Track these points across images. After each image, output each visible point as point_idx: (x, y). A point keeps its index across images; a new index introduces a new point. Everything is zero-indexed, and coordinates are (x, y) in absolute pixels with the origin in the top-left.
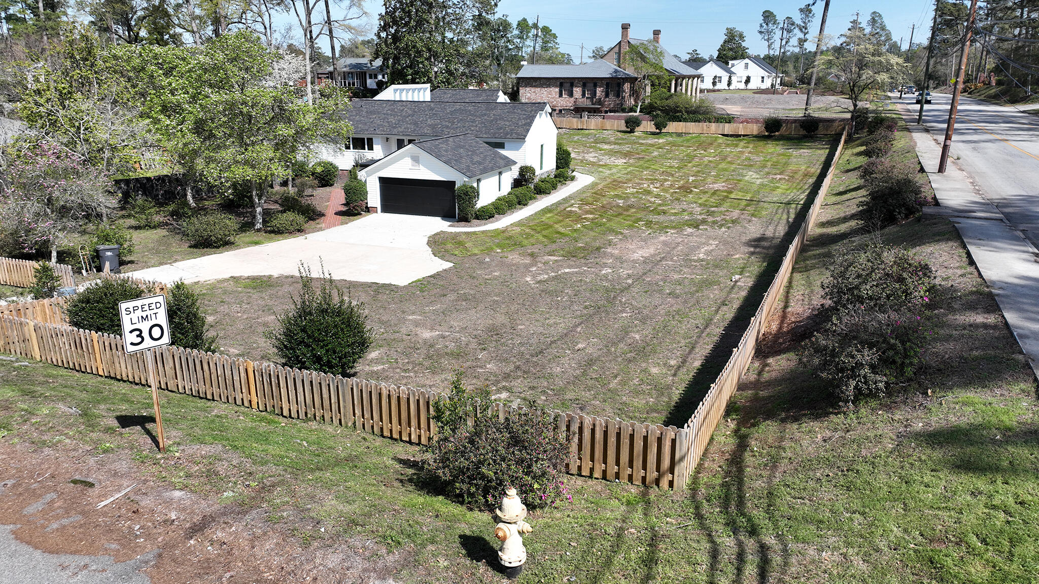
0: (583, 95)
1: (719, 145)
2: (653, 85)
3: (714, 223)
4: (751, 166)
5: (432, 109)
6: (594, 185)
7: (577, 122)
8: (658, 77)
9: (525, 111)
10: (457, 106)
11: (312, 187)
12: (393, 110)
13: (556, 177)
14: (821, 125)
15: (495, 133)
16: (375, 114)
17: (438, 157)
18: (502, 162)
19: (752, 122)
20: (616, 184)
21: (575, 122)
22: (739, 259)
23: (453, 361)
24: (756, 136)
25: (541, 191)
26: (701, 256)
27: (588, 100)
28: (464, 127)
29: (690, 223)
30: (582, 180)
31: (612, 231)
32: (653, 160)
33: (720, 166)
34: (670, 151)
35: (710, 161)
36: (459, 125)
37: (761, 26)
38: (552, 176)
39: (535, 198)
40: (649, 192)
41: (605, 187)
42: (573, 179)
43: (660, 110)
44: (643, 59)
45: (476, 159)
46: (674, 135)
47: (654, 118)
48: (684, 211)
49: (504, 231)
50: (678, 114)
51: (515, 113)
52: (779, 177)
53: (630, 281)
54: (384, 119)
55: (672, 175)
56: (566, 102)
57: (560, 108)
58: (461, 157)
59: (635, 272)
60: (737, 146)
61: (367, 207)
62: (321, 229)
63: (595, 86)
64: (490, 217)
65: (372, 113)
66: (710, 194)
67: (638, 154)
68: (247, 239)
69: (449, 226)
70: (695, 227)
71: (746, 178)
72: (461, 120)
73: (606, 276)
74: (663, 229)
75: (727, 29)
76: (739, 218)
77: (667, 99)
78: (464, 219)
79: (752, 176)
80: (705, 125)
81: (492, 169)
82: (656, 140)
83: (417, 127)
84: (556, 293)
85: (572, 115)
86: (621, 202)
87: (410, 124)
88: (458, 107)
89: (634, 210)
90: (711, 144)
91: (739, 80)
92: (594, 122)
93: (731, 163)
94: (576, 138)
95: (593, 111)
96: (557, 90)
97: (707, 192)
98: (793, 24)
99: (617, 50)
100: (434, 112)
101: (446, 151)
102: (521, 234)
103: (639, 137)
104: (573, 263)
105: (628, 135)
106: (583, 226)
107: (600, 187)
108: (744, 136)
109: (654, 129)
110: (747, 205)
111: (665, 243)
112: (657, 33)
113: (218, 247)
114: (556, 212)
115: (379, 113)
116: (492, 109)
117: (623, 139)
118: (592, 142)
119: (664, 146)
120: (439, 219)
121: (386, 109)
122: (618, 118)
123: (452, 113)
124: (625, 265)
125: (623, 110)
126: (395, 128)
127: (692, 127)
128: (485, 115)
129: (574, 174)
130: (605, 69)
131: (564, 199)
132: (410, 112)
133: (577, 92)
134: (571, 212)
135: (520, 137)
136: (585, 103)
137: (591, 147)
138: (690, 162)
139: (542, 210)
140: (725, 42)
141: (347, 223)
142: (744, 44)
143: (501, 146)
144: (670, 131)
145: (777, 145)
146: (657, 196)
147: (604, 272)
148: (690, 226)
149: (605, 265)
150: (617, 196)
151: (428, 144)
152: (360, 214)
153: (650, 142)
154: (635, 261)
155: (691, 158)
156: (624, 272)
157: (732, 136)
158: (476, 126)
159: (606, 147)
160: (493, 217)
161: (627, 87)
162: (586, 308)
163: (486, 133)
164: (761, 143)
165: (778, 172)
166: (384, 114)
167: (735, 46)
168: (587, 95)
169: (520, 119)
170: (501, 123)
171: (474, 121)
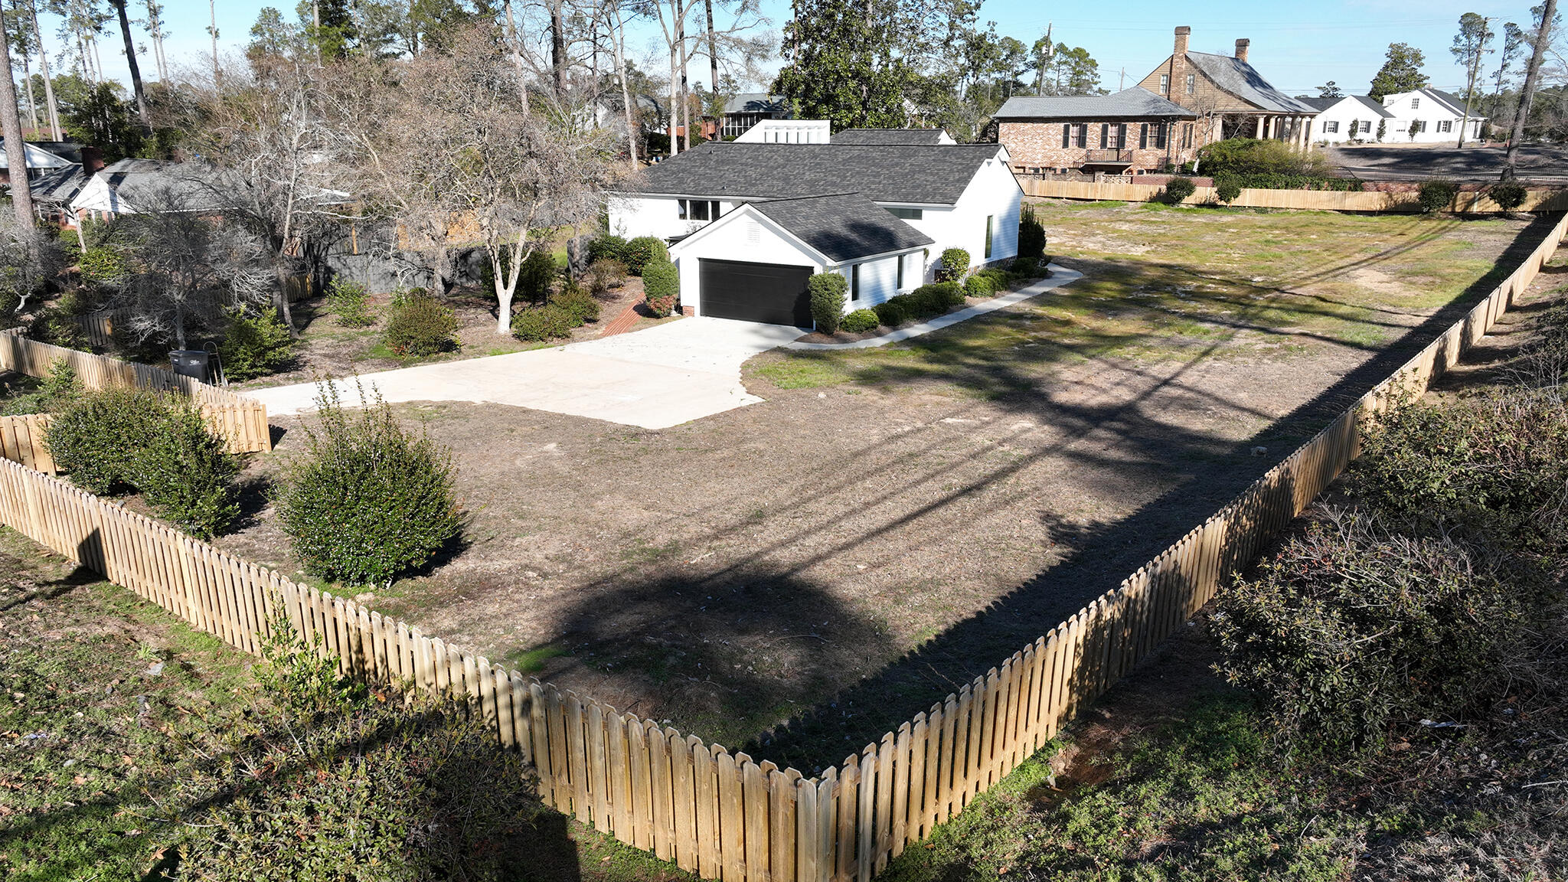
0: (1103, 146)
1: (1329, 228)
2: (1225, 127)
5: (816, 157)
6: (1079, 284)
7: (1086, 189)
9: (963, 158)
10: (855, 151)
12: (756, 158)
13: (1013, 269)
15: (908, 194)
16: (728, 164)
17: (787, 226)
18: (905, 240)
19: (1397, 190)
21: (1082, 188)
25: (976, 291)
27: (1111, 154)
29: (1219, 351)
30: (1061, 275)
31: (1071, 360)
35: (1302, 252)
36: (853, 180)
38: (1008, 269)
39: (962, 303)
40: (1167, 299)
42: (1043, 275)
46: (1252, 212)
47: (1217, 181)
50: (1261, 175)
52: (1423, 279)
53: (1053, 446)
54: (740, 172)
55: (1224, 273)
56: (1074, 156)
57: (1063, 166)
60: (1361, 229)
61: (679, 305)
62: (595, 337)
63: (1123, 130)
64: (868, 331)
65: (723, 162)
66: (1280, 305)
69: (797, 340)
72: (858, 173)
73: (1014, 437)
75: (1391, 46)
76: (1315, 346)
77: (1242, 150)
78: (824, 330)
79: (1371, 278)
80: (1308, 193)
81: (884, 249)
83: (788, 184)
87: (778, 179)
91: (1402, 127)
92: (1114, 188)
95: (1111, 171)
96: (1060, 137)
98: (1518, 34)
99: (1165, 70)
100: (818, 160)
104: (969, 409)
108: (1381, 213)
109: (1215, 200)
112: (1242, 44)
113: (424, 357)
115: (734, 163)
118: (1106, 221)
119: (1228, 227)
121: (747, 156)
123: (845, 162)
124: (1059, 418)
125: (1169, 170)
126: (754, 185)
127: (1285, 198)
128: (897, 164)
129: (1050, 266)
132: (781, 161)
133: (1093, 138)
135: (949, 200)
136: (1109, 157)
140: (1386, 67)
141: (642, 328)
142: (1420, 71)
143: (915, 214)
146: (1183, 306)
147: (1015, 427)
148: (1218, 356)
149: (1025, 416)
150: (1110, 304)
152: (667, 316)
153: (1204, 220)
156: (1050, 429)
157: (1357, 213)
158: (880, 183)
159: (1125, 227)
160: (875, 329)
163: (892, 194)
166: (742, 164)
167: (1404, 74)
168: (1109, 145)
169: (952, 171)
170: (920, 178)
171: (878, 175)
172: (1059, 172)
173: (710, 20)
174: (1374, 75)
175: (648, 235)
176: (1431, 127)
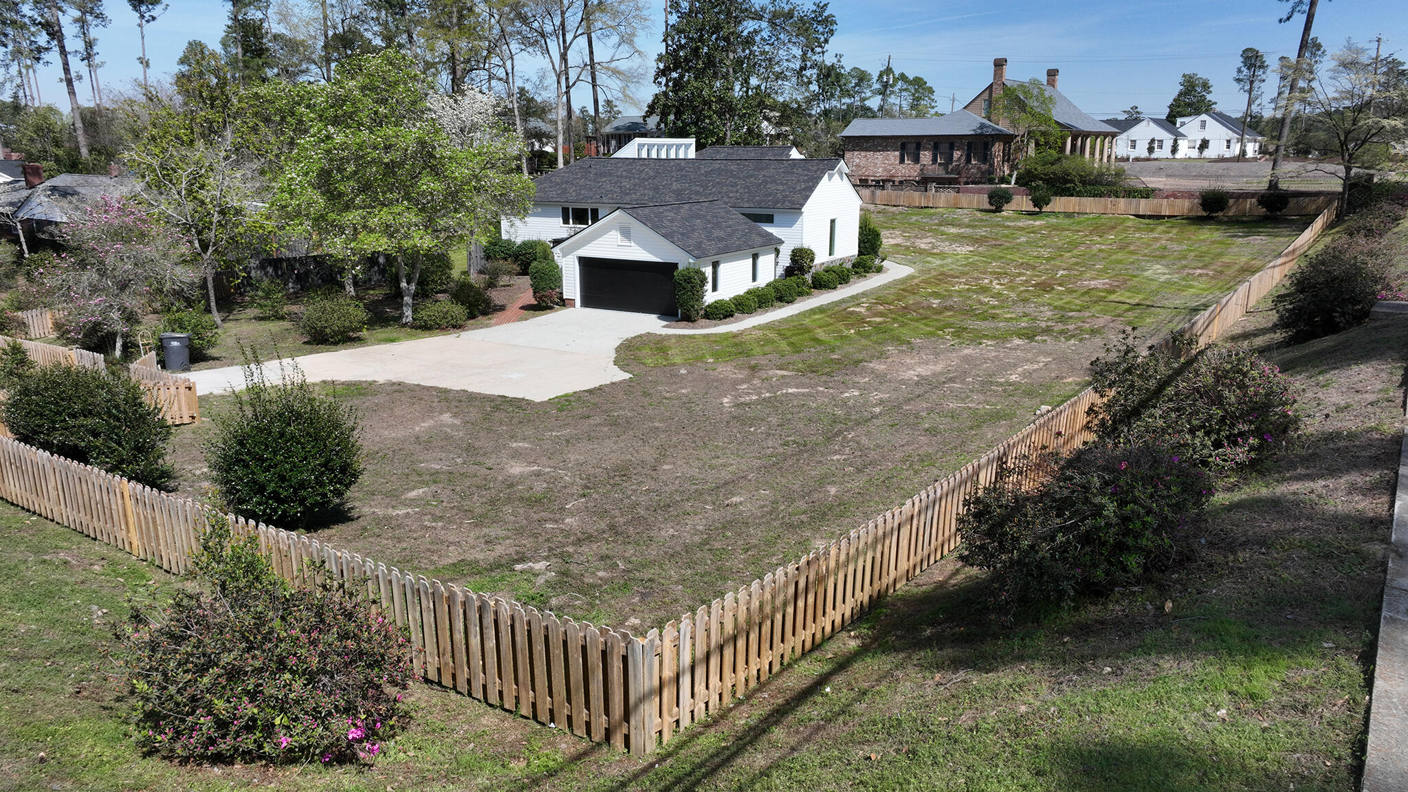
0: (934, 160)
1: (1126, 229)
2: (1037, 144)
3: (1062, 332)
4: (1163, 257)
6: (910, 278)
7: (920, 198)
8: (1043, 134)
9: (809, 170)
10: (716, 165)
11: (509, 273)
13: (854, 266)
14: (1293, 202)
15: (761, 202)
16: (605, 176)
17: (655, 228)
18: (759, 240)
19: (1183, 197)
20: (943, 277)
21: (917, 197)
22: (1070, 384)
23: (521, 511)
24: (1188, 218)
25: (820, 284)
26: (1013, 378)
27: (941, 168)
29: (1024, 331)
30: (895, 271)
31: (899, 340)
32: (1017, 248)
33: (1114, 257)
34: (1044, 237)
35: (1101, 251)
36: (714, 189)
37: (1239, 71)
38: (849, 266)
39: (808, 294)
40: (984, 290)
41: (924, 281)
42: (879, 270)
43: (1041, 179)
44: (1023, 106)
45: (717, 233)
46: (1061, 216)
47: (1032, 191)
48: (1026, 315)
49: (735, 336)
50: (1069, 185)
51: (793, 173)
52: (1199, 271)
53: (877, 410)
54: (616, 183)
55: (1034, 268)
56: (909, 170)
57: (900, 179)
58: (693, 230)
59: (894, 396)
60: (1152, 230)
61: (561, 299)
62: (487, 326)
63: (952, 148)
64: (725, 317)
66: (1079, 293)
67: (995, 239)
68: (383, 336)
69: (664, 327)
70: (1029, 338)
71: (1146, 274)
72: (718, 183)
73: (845, 403)
74: (977, 338)
75: (1184, 76)
76: (1103, 327)
77: (1052, 164)
78: (688, 318)
79: (1158, 272)
80: (1109, 201)
81: (739, 249)
82: (1032, 222)
83: (658, 193)
84: (753, 421)
85: (913, 188)
86: (935, 302)
87: (648, 189)
88: (718, 166)
89: (951, 313)
90: (1115, 228)
91: (1192, 145)
92: (942, 198)
93: (1132, 253)
94: (914, 218)
95: (942, 182)
96: (897, 153)
97: (1076, 291)
99: (986, 96)
100: (683, 173)
101: (672, 221)
102: (758, 341)
103: (1008, 218)
104: (808, 381)
105: (992, 215)
106: (858, 333)
107: (916, 281)
108: (1169, 217)
109: (1031, 208)
110: (1128, 310)
111: (966, 359)
112: (1052, 74)
113: (335, 343)
114: (829, 313)
115: (610, 175)
116: (763, 169)
117: (982, 220)
118: (936, 225)
119: (1041, 229)
120: (654, 317)
121: (621, 170)
122: (979, 192)
123: (707, 174)
124: (884, 387)
125: (991, 181)
126: (628, 194)
127: (1089, 205)
128: (752, 176)
129: (885, 263)
130: (967, 126)
131: (852, 297)
132: (652, 173)
133: (926, 156)
134: (852, 313)
135: (795, 208)
136: (939, 172)
137: (930, 231)
138: (1068, 252)
139: (811, 310)
140: (1180, 94)
141: (526, 319)
142: (1209, 97)
143: (769, 219)
144: (1056, 210)
145: (1217, 230)
146: (997, 295)
147: (846, 395)
148: (1020, 336)
149: (855, 385)
150: (935, 295)
151: (647, 211)
152: (551, 308)
153: (1020, 224)
154: (903, 382)
155: (1074, 245)
156: (875, 396)
157: (1150, 217)
158: (737, 192)
159: (953, 230)
160: (732, 316)
161: (997, 149)
162: (786, 444)
163: (748, 201)
164: (1193, 228)
165: (1200, 265)
166: (618, 176)
167: (1195, 100)
168: (939, 160)
169: (799, 181)
170: (771, 187)
171: (736, 185)
172: (897, 183)
173: (591, 53)
174: (1170, 101)
175: (535, 239)
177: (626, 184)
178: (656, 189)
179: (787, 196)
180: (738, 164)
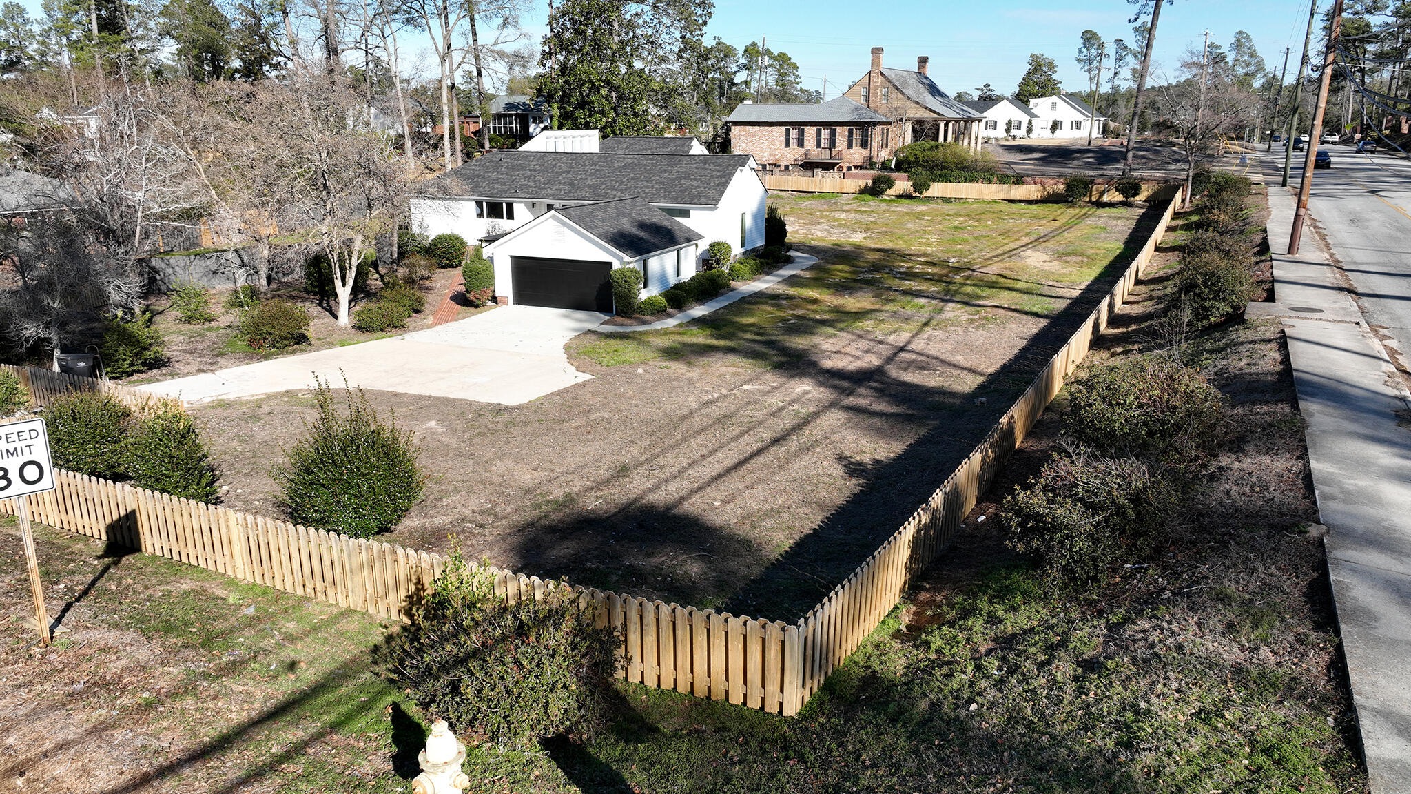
0: (818, 145)
2: (914, 131)
5: (595, 164)
7: (807, 183)
9: (720, 166)
11: (428, 267)
12: (542, 165)
13: (763, 256)
14: (1144, 187)
15: (677, 197)
16: (518, 170)
17: (589, 228)
18: (682, 236)
19: (1049, 183)
21: (804, 182)
25: (738, 276)
26: (940, 369)
27: (825, 152)
28: (636, 188)
29: (935, 322)
30: (801, 260)
32: (905, 235)
35: (983, 237)
36: (629, 185)
37: (1080, 51)
38: (757, 256)
39: (729, 286)
42: (788, 260)
43: (920, 165)
46: (939, 201)
47: (912, 176)
48: (932, 305)
50: (946, 171)
51: (706, 169)
52: (1074, 258)
54: (529, 177)
55: (927, 256)
56: (794, 154)
57: (786, 163)
59: (841, 391)
60: (1024, 215)
61: (494, 297)
62: (427, 326)
63: (834, 133)
64: (661, 314)
65: (513, 168)
66: (973, 282)
67: (885, 226)
69: (602, 324)
71: (1029, 260)
72: (632, 178)
75: (1032, 56)
76: (1005, 316)
77: (930, 151)
78: (624, 314)
80: (982, 186)
81: (666, 246)
82: (914, 207)
83: (573, 188)
85: (801, 173)
86: (847, 293)
87: (564, 184)
89: (863, 304)
91: (1043, 125)
92: (830, 182)
95: (827, 168)
96: (782, 138)
97: (970, 280)
98: (1125, 48)
99: (865, 83)
100: (597, 167)
101: (602, 221)
103: (889, 202)
104: (758, 377)
105: (875, 198)
108: (1037, 201)
109: (911, 192)
111: (894, 351)
112: (923, 61)
115: (523, 169)
116: (676, 164)
117: (869, 205)
118: (826, 210)
119: (924, 215)
121: (534, 163)
122: (863, 177)
123: (621, 169)
124: (830, 380)
125: (872, 167)
126: (543, 189)
127: (965, 190)
128: (666, 171)
129: (790, 253)
130: (845, 112)
132: (565, 167)
133: (810, 140)
135: (711, 203)
136: (822, 155)
138: (954, 238)
140: (1029, 73)
141: (464, 318)
142: (1054, 77)
143: (684, 213)
146: (901, 285)
147: (798, 390)
150: (844, 284)
151: (580, 211)
152: (484, 306)
153: (904, 209)
157: (1019, 202)
158: (652, 187)
159: (843, 216)
160: (664, 312)
161: (877, 135)
163: (665, 197)
165: (1074, 252)
166: (531, 171)
167: (1042, 79)
168: (822, 146)
169: (712, 177)
170: (686, 182)
171: (650, 180)
172: (783, 168)
173: (474, 34)
174: (1021, 80)
175: (449, 233)
176: (1067, 125)
177: (540, 178)
178: (571, 184)
179: (702, 192)
180: (651, 160)
